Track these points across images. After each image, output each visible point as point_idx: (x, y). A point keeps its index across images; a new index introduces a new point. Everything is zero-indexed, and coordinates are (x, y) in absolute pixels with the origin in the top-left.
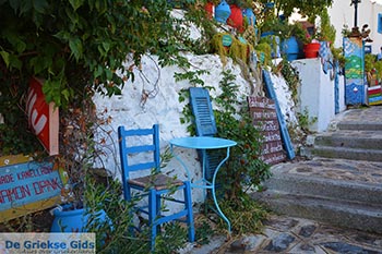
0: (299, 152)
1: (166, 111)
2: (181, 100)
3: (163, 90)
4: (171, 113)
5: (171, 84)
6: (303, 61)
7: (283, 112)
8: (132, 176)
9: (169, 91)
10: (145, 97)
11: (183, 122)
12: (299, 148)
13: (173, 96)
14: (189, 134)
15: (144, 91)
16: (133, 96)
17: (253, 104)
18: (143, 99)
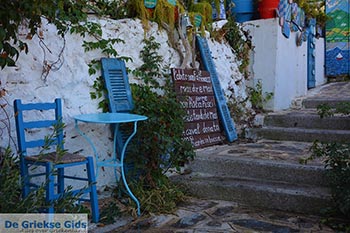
0: (243, 134)
1: (73, 85)
2: (92, 72)
3: (69, 61)
4: (79, 87)
5: (80, 55)
6: (256, 22)
7: (224, 86)
8: (30, 152)
9: (76, 62)
10: (47, 69)
11: (93, 97)
12: (243, 129)
13: (82, 67)
14: (101, 110)
15: (45, 63)
16: (33, 68)
17: (180, 77)
18: (44, 71)
